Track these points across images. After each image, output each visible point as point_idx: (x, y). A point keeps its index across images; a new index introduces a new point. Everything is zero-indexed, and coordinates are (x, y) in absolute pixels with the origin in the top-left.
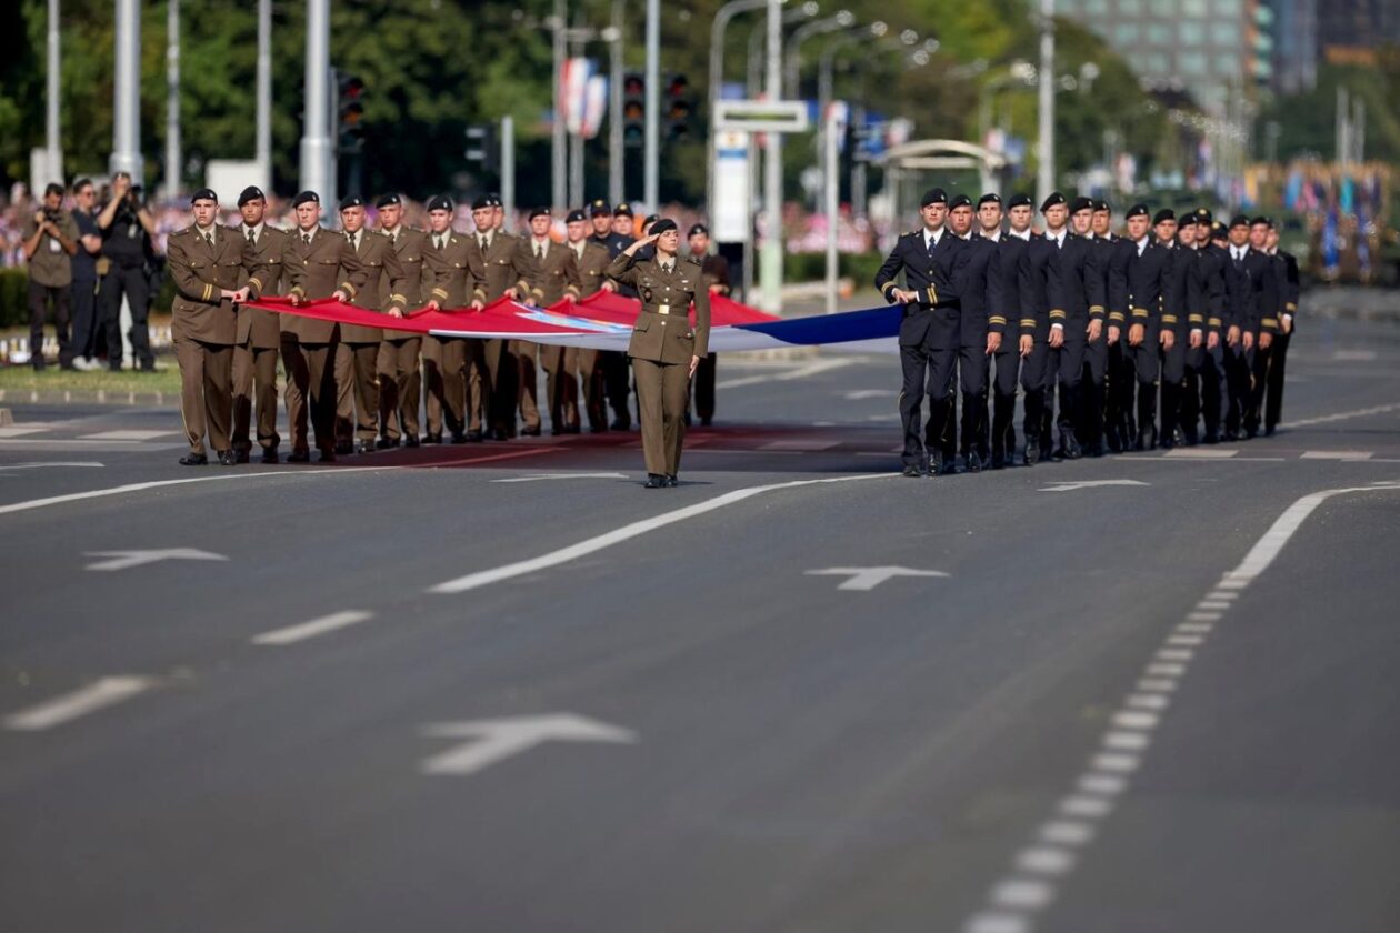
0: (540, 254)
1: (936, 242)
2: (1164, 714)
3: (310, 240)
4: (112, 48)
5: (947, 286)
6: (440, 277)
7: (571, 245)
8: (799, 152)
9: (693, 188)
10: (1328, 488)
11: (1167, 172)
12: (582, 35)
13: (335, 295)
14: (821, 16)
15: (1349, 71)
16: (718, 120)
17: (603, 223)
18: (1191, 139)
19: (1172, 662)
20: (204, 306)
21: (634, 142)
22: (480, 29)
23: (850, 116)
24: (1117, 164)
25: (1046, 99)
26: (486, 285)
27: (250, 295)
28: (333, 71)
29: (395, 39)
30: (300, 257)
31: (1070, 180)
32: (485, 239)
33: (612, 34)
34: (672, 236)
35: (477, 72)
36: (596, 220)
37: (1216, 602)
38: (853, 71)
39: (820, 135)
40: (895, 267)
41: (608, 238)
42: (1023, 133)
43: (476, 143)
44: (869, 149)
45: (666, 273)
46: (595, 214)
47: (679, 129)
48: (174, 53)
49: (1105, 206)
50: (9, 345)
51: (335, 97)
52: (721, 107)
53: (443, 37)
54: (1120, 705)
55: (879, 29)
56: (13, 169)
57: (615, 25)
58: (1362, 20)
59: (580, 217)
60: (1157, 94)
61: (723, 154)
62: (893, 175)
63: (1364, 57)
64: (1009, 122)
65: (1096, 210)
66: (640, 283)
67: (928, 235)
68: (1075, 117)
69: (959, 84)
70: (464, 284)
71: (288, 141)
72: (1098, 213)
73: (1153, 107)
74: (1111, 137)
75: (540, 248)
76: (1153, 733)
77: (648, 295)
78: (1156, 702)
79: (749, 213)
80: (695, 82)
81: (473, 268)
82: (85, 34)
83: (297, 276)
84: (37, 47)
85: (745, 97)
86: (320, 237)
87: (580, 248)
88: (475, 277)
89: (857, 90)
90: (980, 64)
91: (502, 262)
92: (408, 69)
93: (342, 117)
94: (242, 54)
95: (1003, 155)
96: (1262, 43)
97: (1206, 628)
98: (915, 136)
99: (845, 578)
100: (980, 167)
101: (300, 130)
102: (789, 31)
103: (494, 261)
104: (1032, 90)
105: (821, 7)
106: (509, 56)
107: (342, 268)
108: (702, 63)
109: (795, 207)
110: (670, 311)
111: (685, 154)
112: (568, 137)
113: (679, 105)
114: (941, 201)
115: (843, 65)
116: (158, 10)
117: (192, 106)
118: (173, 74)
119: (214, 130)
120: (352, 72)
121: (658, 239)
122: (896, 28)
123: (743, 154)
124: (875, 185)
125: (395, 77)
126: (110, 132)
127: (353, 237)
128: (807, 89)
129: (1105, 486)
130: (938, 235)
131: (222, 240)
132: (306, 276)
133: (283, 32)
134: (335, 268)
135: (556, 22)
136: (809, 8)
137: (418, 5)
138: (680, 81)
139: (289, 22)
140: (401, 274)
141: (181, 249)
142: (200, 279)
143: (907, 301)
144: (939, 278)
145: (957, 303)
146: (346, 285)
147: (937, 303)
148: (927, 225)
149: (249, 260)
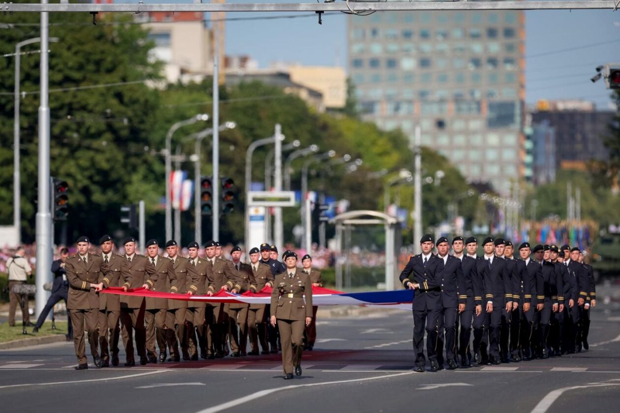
1: (428, 260)
3: (131, 260)
5: (433, 281)
6: (194, 281)
8: (291, 217)
9: (237, 236)
10: (564, 386)
11: (480, 226)
12: (179, 158)
13: (144, 286)
14: (302, 147)
15: (573, 172)
16: (250, 202)
18: (492, 209)
20: (83, 291)
21: (207, 213)
22: (127, 156)
23: (317, 199)
24: (455, 221)
25: (417, 188)
27: (104, 287)
28: (52, 178)
29: (84, 163)
30: (127, 268)
31: (430, 230)
32: (211, 262)
33: (195, 158)
35: (126, 178)
38: (318, 176)
39: (303, 209)
40: (409, 271)
41: (268, 261)
42: (406, 206)
43: (126, 215)
44: (326, 216)
47: (230, 206)
49: (510, 244)
51: (53, 192)
52: (250, 195)
53: (108, 161)
55: (332, 153)
57: (197, 153)
58: (579, 147)
60: (474, 186)
61: (252, 218)
62: (339, 228)
63: (580, 166)
64: (398, 202)
65: (506, 246)
67: (424, 257)
68: (433, 198)
69: (373, 181)
70: (204, 283)
71: (29, 216)
72: (507, 247)
73: (471, 192)
74: (452, 208)
77: (283, 290)
80: (237, 182)
81: (208, 276)
83: (127, 277)
85: (264, 190)
86: (135, 258)
87: (256, 266)
88: (209, 280)
89: (320, 185)
90: (384, 171)
91: (220, 272)
92: (90, 178)
93: (57, 202)
94: (6, 171)
95: (395, 217)
96: (528, 159)
98: (350, 208)
100: (384, 224)
101: (36, 209)
102: (285, 155)
103: (216, 271)
104: (411, 183)
105: (301, 143)
106: (142, 170)
107: (146, 273)
108: (241, 172)
109: (290, 245)
110: (293, 296)
111: (233, 219)
112: (173, 211)
113: (230, 193)
114: (429, 240)
115: (313, 172)
120: (61, 179)
122: (340, 153)
123: (262, 218)
124: (331, 233)
125: (84, 182)
127: (153, 260)
128: (295, 185)
129: (450, 386)
130: (428, 257)
131: (91, 260)
132: (132, 277)
133: (26, 159)
134: (143, 273)
135: (166, 152)
136: (296, 143)
137: (95, 144)
138: (230, 181)
139: (29, 153)
140: (176, 278)
141: (72, 265)
142: (80, 279)
143: (414, 288)
144: (429, 277)
145: (438, 289)
146: (149, 281)
147: (429, 289)
148: (423, 252)
149: (104, 269)
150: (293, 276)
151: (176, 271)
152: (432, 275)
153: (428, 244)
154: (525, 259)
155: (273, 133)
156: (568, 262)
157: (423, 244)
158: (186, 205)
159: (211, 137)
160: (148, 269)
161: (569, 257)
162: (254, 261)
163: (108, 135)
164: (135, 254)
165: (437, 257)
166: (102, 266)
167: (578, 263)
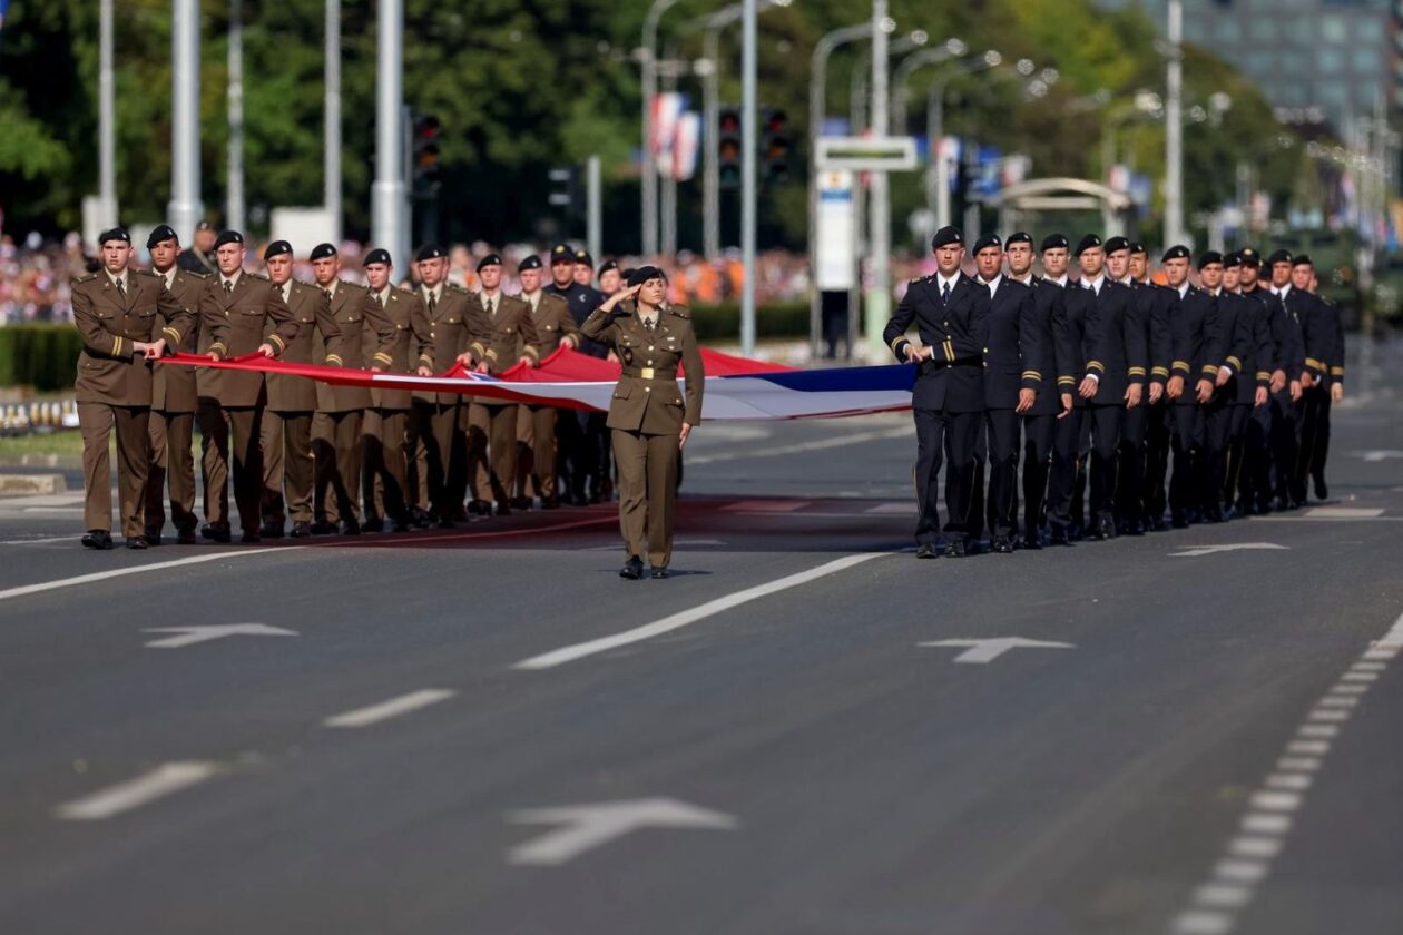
0: (490, 309)
1: (951, 289)
2: (1306, 794)
3: (232, 288)
4: (169, 87)
5: (965, 340)
6: (384, 339)
7: (525, 297)
8: (907, 192)
9: (793, 234)
11: (1305, 211)
12: (672, 68)
13: (261, 349)
14: (931, 44)
16: (820, 159)
17: (564, 272)
18: (1330, 175)
19: (1315, 740)
20: (114, 363)
21: (729, 183)
22: (564, 63)
23: (962, 154)
24: (1251, 202)
25: (1174, 131)
26: (433, 348)
27: (166, 349)
28: (407, 110)
29: (473, 75)
30: (221, 307)
31: (1200, 219)
32: (432, 295)
33: (706, 67)
34: (656, 287)
35: (560, 109)
36: (556, 268)
37: (1363, 673)
38: (965, 104)
39: (931, 174)
40: (905, 318)
41: (568, 289)
42: (1149, 171)
43: (560, 187)
44: (982, 190)
45: (649, 329)
46: (555, 262)
47: (778, 169)
48: (235, 91)
50: (61, 408)
51: (409, 137)
52: (823, 145)
53: (524, 71)
54: (1259, 785)
55: (993, 58)
56: (65, 218)
57: (708, 57)
59: (535, 264)
60: (1292, 127)
61: (826, 196)
62: (1009, 217)
64: (1132, 158)
65: (1131, 252)
66: (619, 341)
67: (941, 281)
68: (1205, 152)
69: (1080, 118)
70: (407, 347)
71: (359, 186)
72: (1135, 255)
73: (1287, 141)
74: (1245, 173)
75: (490, 302)
76: (1294, 815)
77: (628, 357)
78: (1299, 782)
79: (855, 257)
80: (794, 117)
81: (417, 329)
82: (140, 72)
83: (217, 327)
84: (88, 86)
85: (849, 133)
86: (243, 283)
87: (535, 299)
88: (420, 340)
89: (970, 124)
90: (1103, 95)
91: (452, 320)
92: (487, 108)
93: (417, 158)
94: (307, 93)
95: (1127, 194)
97: (1352, 702)
98: (1034, 173)
99: (962, 649)
100: (1102, 208)
101: (372, 174)
102: (895, 62)
103: (443, 319)
104: (1157, 123)
105: (931, 36)
106: (595, 91)
107: (269, 318)
108: (802, 98)
109: (903, 252)
110: (655, 375)
111: (784, 197)
112: (660, 180)
113: (778, 142)
114: (955, 241)
115: (954, 97)
116: (219, 45)
117: (255, 148)
118: (235, 113)
119: (280, 174)
120: (427, 110)
121: (639, 290)
122: (1011, 57)
123: (846, 195)
125: (471, 116)
126: (167, 179)
128: (915, 124)
129: (1240, 550)
130: (953, 281)
131: (136, 286)
132: (228, 327)
133: (352, 68)
134: (261, 319)
135: (645, 55)
136: (919, 37)
137: (498, 37)
138: (779, 117)
139: (359, 57)
140: (337, 332)
141: (88, 297)
142: (109, 332)
143: (921, 359)
144: (956, 330)
145: (976, 359)
146: (274, 337)
147: (957, 360)
148: (941, 269)
149: (165, 308)
150: (653, 326)
151: (339, 318)
152: (961, 325)
153: (952, 249)
154: (1179, 285)
155: (867, 15)
156: (1285, 291)
157: (939, 251)
158: (686, 167)
159: (738, 24)
160: (274, 309)
161: (1289, 279)
162: (529, 288)
163: (524, 20)
164: (243, 272)
165: (973, 282)
166: (164, 300)
167: (1308, 293)
